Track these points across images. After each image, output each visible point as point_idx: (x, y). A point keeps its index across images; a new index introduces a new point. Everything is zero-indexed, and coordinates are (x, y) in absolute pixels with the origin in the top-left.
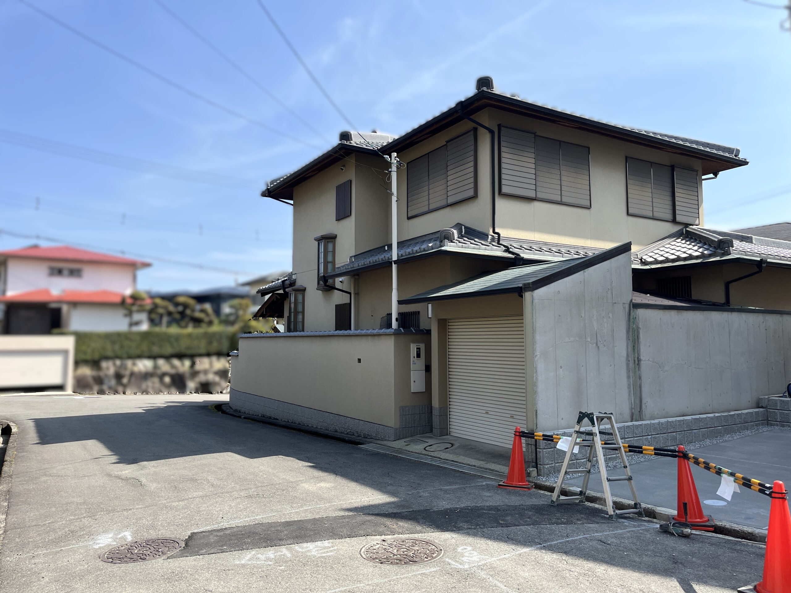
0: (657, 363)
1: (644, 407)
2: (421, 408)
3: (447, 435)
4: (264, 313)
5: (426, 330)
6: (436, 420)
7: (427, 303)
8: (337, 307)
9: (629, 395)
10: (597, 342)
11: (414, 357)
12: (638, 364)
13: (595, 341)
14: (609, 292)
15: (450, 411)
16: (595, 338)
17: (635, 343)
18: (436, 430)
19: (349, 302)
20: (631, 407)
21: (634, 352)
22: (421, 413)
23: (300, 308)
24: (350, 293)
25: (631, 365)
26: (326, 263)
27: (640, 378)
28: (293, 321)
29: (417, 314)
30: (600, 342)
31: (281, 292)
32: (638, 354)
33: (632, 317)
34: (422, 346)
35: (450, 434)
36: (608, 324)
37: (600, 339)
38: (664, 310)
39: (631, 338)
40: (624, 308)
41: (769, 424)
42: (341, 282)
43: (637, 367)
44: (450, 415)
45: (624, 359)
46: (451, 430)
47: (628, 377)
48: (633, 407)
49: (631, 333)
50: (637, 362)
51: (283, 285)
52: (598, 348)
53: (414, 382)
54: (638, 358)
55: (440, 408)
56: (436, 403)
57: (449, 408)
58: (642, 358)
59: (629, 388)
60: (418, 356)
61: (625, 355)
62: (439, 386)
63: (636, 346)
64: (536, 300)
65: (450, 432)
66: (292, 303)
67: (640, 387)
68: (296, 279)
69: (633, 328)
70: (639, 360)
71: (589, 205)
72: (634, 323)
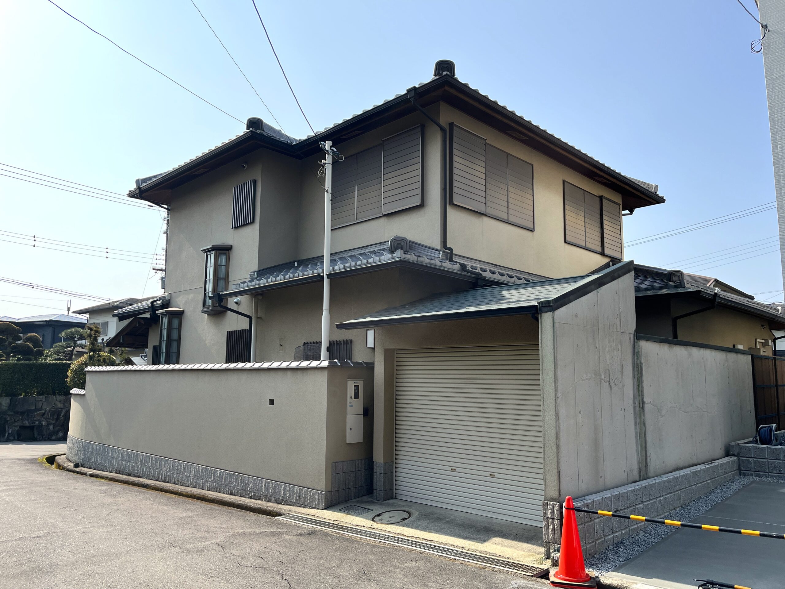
0: (656, 406)
1: (648, 460)
2: (357, 464)
3: (392, 498)
4: (121, 342)
5: (365, 363)
6: (379, 480)
7: (366, 329)
8: (229, 333)
9: (637, 446)
10: (609, 380)
11: (351, 397)
12: (643, 408)
13: (608, 379)
14: (618, 319)
15: (396, 468)
16: (608, 375)
17: (639, 382)
18: (378, 492)
19: (248, 328)
20: (639, 461)
21: (639, 392)
22: (357, 469)
23: (175, 336)
24: (250, 318)
25: (637, 409)
26: (216, 280)
27: (644, 425)
28: (164, 351)
29: (350, 343)
30: (612, 380)
31: (147, 315)
32: (642, 395)
33: (636, 351)
34: (361, 383)
35: (395, 497)
36: (618, 358)
37: (612, 376)
38: (660, 343)
39: (636, 376)
40: (630, 338)
41: (742, 474)
42: (236, 303)
43: (642, 410)
44: (396, 472)
45: (631, 402)
46: (397, 491)
47: (636, 424)
48: (640, 461)
49: (636, 370)
50: (641, 406)
51: (153, 308)
52: (611, 387)
53: (351, 429)
54: (642, 400)
55: (385, 464)
56: (379, 457)
57: (396, 463)
58: (645, 400)
59: (636, 437)
60: (356, 396)
61: (632, 397)
62: (384, 435)
63: (640, 385)
64: (557, 323)
65: (395, 493)
66: (164, 329)
67: (645, 435)
68: (170, 300)
69: (637, 364)
70: (643, 403)
71: (533, 228)
72: (638, 358)
